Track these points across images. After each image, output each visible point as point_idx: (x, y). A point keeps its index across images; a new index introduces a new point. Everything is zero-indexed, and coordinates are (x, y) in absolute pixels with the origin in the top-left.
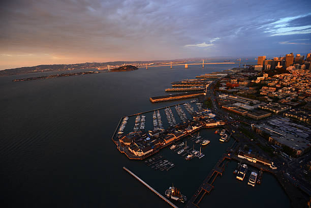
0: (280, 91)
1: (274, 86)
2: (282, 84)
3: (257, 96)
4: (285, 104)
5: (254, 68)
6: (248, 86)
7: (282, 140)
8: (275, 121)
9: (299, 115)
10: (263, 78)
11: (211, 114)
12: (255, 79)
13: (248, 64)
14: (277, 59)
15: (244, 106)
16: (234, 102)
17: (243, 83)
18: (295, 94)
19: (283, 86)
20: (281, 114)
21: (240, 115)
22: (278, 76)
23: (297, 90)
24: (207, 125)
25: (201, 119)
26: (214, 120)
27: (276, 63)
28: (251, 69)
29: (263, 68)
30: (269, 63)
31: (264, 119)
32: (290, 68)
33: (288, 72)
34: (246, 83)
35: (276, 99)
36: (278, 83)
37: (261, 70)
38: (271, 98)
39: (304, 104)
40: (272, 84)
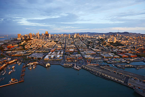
0: (32, 46)
1: (29, 45)
2: (31, 44)
3: (24, 49)
4: (34, 49)
5: (17, 39)
6: (18, 46)
7: (37, 57)
8: (33, 54)
9: (39, 51)
10: (24, 42)
11: (9, 59)
12: (21, 43)
13: (14, 38)
14: (26, 35)
15: (21, 53)
16: (15, 53)
17: (15, 46)
18: (36, 46)
19: (32, 44)
20: (34, 52)
21: (22, 56)
22: (29, 41)
23: (36, 45)
24: (9, 63)
26: (11, 60)
27: (27, 37)
29: (21, 39)
30: (23, 37)
31: (30, 55)
32: (32, 38)
33: (32, 40)
34: (17, 45)
35: (31, 49)
36: (30, 44)
38: (29, 49)
39: (39, 48)
40: (28, 44)
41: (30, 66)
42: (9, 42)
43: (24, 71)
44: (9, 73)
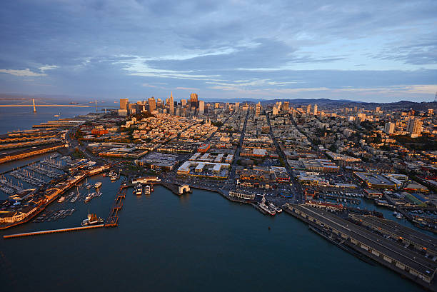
0: (151, 132)
1: (144, 129)
2: (150, 127)
3: (131, 139)
4: (156, 143)
5: (117, 113)
6: (119, 132)
7: (160, 165)
8: (151, 156)
9: (168, 148)
10: (132, 122)
11: (90, 162)
12: (125, 124)
13: (110, 108)
14: (141, 103)
15: (122, 149)
16: (108, 148)
17: (112, 129)
18: (162, 134)
19: (151, 129)
20: (155, 150)
21: (122, 157)
22: (145, 120)
23: (163, 131)
24: (91, 172)
25: (79, 169)
26: (97, 166)
27: (141, 107)
28: (115, 114)
29: (128, 114)
30: (133, 107)
31: (144, 156)
32: (154, 112)
33: (153, 116)
34: (115, 129)
35: (149, 140)
36: (147, 126)
37: (126, 115)
38: (144, 140)
39: (169, 140)
40: (142, 127)
41: (139, 188)
42: (98, 119)
43: (123, 198)
44: (87, 198)
